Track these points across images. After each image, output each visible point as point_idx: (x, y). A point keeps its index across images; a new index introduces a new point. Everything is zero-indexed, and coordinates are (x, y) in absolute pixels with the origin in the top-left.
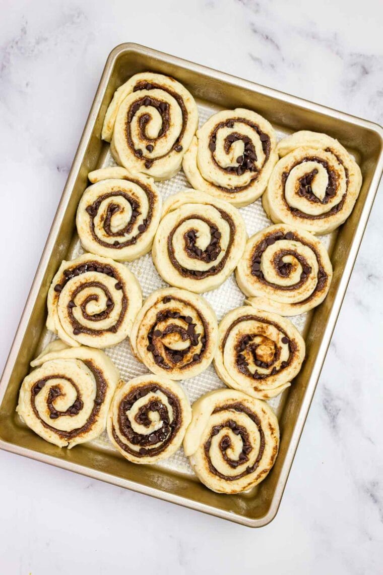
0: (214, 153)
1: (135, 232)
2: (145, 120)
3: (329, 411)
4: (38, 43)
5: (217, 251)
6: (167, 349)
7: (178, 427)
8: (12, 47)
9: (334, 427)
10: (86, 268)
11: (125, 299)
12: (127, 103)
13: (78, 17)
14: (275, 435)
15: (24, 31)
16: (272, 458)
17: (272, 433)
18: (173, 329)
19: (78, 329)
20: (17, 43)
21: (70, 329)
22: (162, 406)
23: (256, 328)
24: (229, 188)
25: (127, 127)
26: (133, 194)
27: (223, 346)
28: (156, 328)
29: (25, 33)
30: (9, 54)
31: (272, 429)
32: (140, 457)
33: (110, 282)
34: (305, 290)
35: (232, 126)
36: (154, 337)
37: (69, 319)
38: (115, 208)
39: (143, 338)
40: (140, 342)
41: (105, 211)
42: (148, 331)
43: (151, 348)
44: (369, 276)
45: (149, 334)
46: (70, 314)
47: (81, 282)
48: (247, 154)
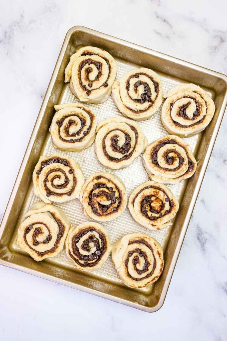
0: (129, 92)
1: (82, 135)
2: (89, 71)
3: (200, 240)
4: (30, 23)
5: (129, 147)
6: (99, 204)
7: (104, 250)
8: (15, 25)
9: (203, 250)
10: (53, 161)
11: (75, 179)
12: (79, 62)
13: (54, 8)
14: (161, 257)
15: (22, 16)
16: (161, 270)
17: (160, 256)
18: (103, 193)
19: (49, 193)
20: (18, 23)
21: (45, 193)
22: (95, 239)
23: (153, 192)
24: (136, 110)
25: (79, 73)
26: (82, 116)
27: (133, 202)
28: (93, 192)
29: (23, 17)
30: (13, 29)
31: (159, 254)
32: (84, 267)
33: (66, 169)
34: (182, 170)
35: (138, 77)
36: (93, 197)
37: (44, 188)
38: (72, 123)
39: (86, 198)
40: (84, 200)
41: (66, 124)
42: (88, 194)
43: (91, 203)
44: (224, 161)
45: (89, 195)
46: (45, 185)
47: (51, 169)
48: (146, 93)
